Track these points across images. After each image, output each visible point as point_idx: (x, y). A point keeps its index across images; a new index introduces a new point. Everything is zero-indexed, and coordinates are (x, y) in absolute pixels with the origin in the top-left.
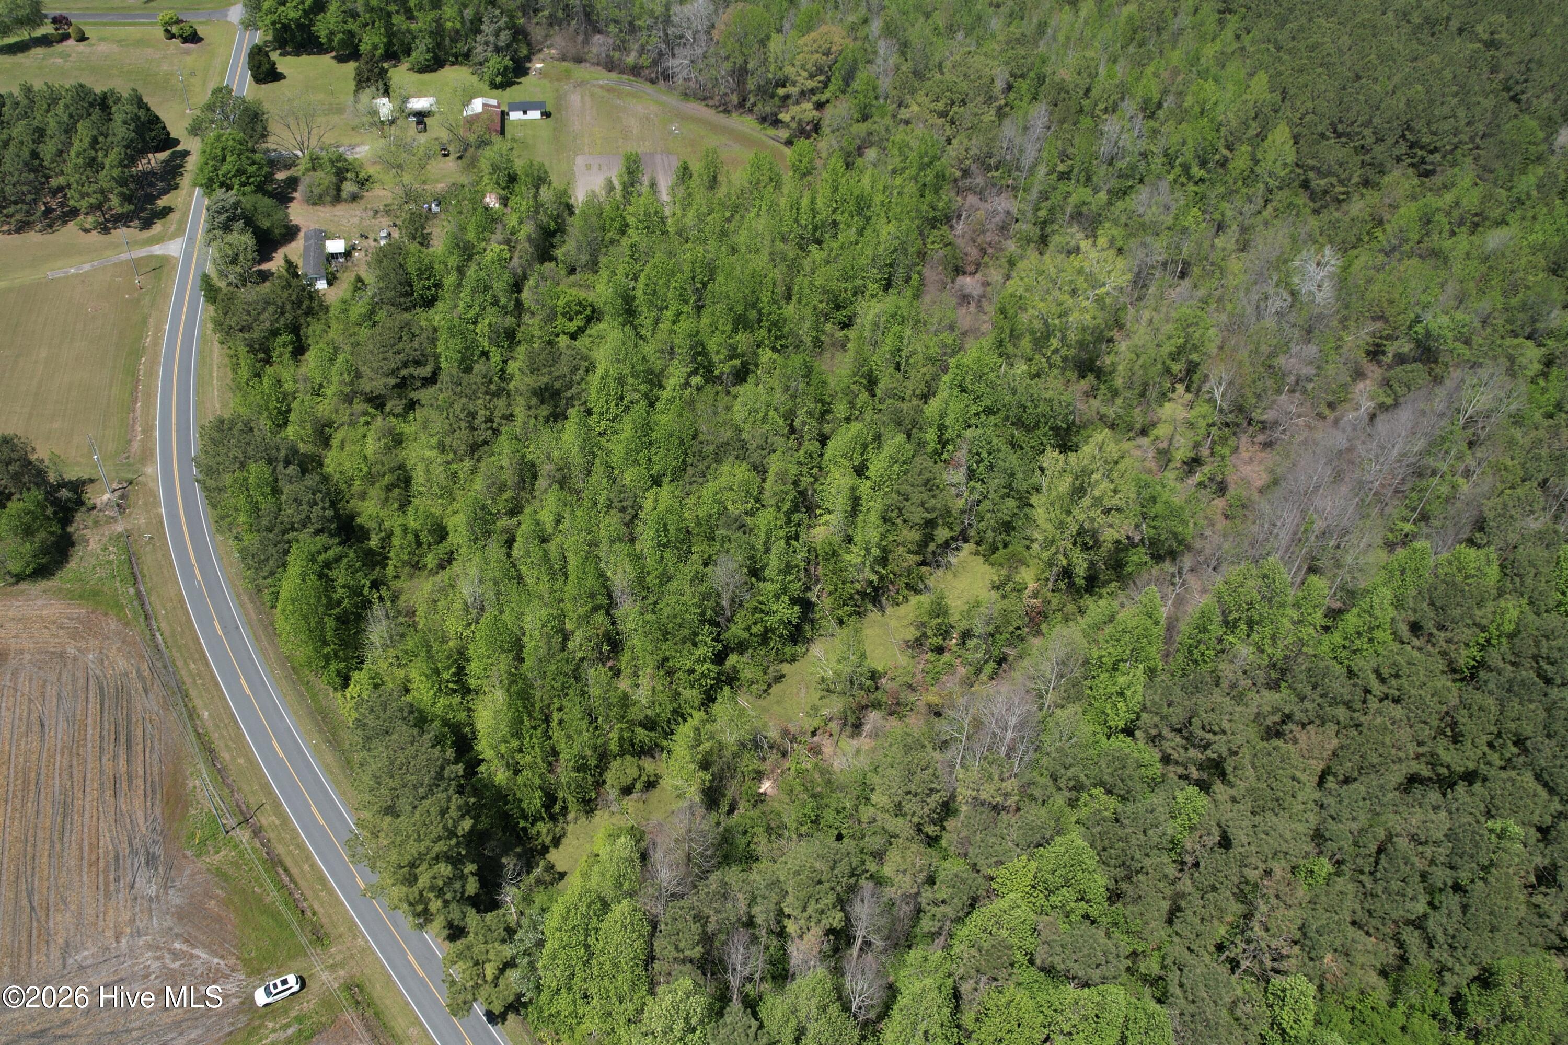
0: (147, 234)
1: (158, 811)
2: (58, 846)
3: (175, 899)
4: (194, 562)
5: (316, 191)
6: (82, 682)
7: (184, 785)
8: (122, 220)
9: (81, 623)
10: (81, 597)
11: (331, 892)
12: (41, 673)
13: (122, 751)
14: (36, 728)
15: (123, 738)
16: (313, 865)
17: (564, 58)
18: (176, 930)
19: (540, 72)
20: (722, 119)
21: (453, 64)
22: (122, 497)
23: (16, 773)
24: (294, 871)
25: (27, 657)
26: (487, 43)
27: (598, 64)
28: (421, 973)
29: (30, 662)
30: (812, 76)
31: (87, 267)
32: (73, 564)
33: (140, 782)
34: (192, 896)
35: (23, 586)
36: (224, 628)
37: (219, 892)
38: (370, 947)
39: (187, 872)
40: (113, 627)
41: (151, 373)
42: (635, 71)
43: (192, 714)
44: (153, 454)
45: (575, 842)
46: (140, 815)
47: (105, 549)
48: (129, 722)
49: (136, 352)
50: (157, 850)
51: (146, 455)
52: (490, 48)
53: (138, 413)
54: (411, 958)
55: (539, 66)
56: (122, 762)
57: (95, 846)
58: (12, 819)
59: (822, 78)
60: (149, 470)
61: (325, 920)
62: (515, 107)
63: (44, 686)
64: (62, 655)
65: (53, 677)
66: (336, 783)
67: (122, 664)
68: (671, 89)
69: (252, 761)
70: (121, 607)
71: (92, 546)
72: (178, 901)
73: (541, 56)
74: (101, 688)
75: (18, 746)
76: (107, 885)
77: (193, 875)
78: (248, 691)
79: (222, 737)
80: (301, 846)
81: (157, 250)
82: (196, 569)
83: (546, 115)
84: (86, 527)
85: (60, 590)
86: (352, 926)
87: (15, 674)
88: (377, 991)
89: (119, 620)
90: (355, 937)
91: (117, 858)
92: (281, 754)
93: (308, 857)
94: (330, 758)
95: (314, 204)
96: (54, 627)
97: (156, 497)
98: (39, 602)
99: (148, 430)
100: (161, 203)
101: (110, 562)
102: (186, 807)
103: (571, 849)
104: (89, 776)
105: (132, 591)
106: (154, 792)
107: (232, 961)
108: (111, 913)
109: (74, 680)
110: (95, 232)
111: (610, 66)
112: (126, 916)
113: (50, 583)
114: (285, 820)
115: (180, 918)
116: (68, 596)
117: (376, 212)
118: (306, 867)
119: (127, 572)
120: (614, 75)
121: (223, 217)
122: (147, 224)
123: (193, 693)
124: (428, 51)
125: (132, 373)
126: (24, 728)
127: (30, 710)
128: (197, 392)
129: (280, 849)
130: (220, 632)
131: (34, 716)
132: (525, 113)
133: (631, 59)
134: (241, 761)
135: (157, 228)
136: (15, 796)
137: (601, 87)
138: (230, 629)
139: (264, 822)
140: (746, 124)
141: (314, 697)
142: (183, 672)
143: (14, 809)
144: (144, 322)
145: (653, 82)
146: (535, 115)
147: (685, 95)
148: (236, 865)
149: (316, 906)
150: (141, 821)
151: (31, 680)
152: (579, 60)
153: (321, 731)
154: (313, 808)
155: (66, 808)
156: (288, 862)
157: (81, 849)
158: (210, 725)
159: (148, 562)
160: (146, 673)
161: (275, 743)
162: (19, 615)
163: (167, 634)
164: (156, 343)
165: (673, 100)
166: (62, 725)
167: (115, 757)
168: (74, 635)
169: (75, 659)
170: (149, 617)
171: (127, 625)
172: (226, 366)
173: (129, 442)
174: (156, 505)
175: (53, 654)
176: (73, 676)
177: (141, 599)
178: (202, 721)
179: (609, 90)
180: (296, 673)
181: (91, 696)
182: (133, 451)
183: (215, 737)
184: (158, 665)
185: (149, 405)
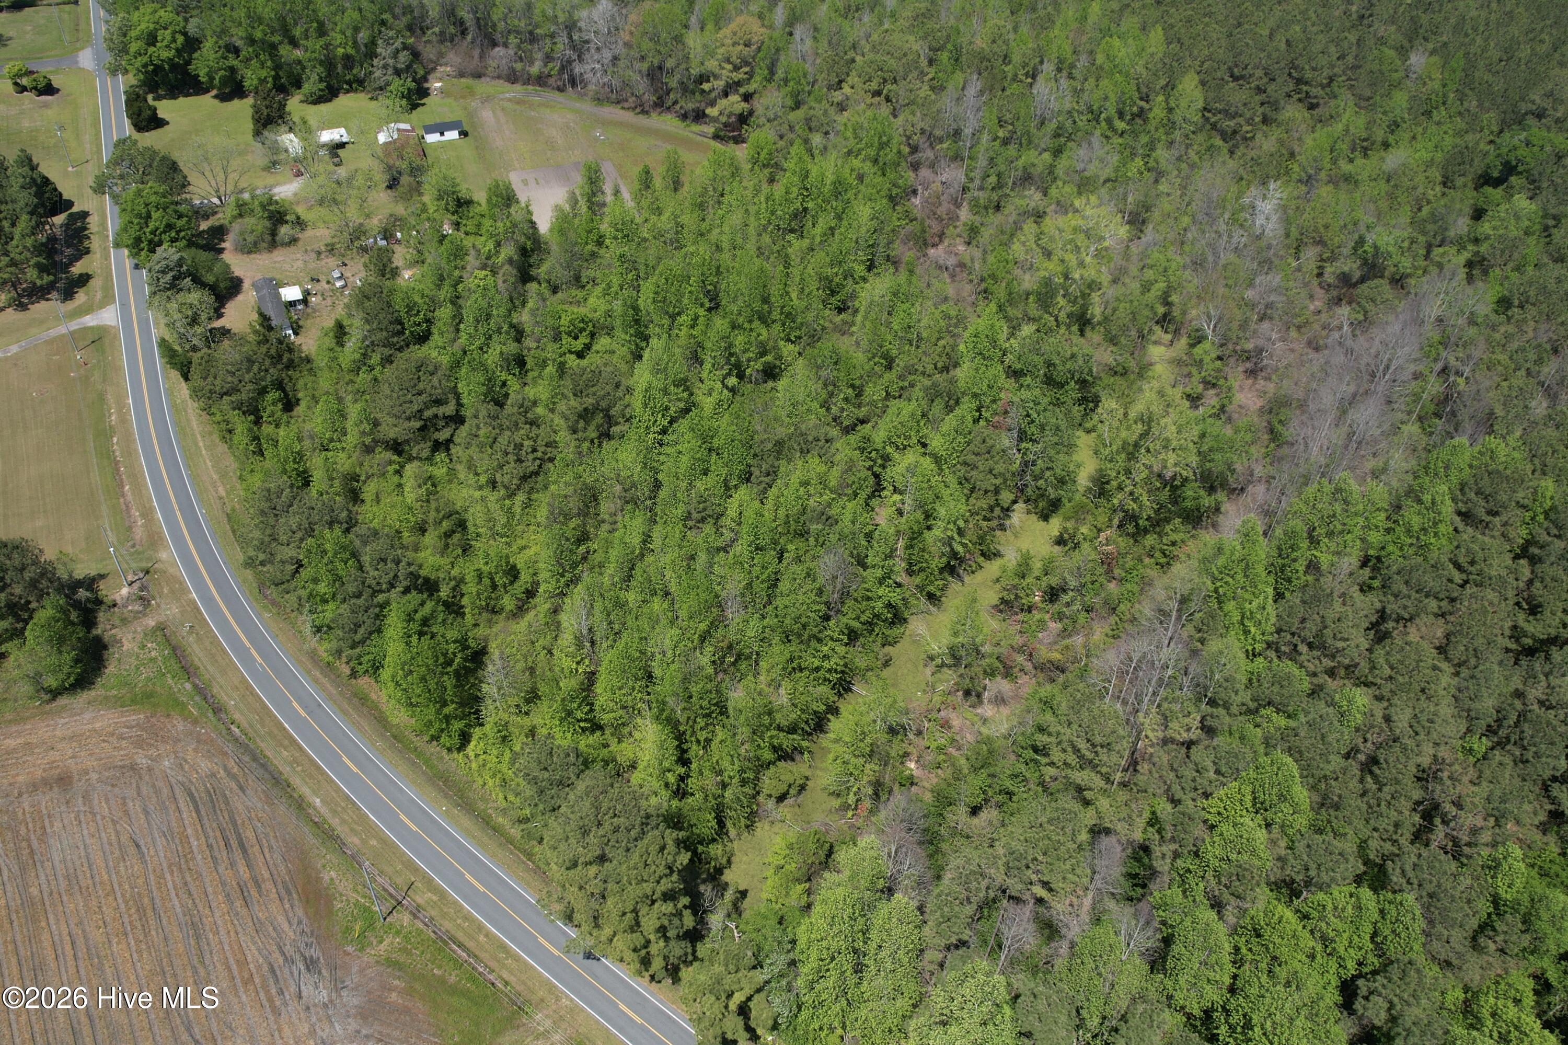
0: (71, 305)
1: (300, 912)
2: (202, 972)
3: (351, 1000)
4: (248, 645)
5: (250, 239)
6: (166, 791)
7: (319, 879)
8: (38, 293)
9: (143, 729)
10: (134, 702)
11: (517, 959)
12: (116, 790)
13: (238, 855)
14: (132, 850)
15: (234, 843)
16: (488, 935)
17: (461, 75)
18: (364, 1032)
19: (441, 91)
20: (642, 120)
21: (348, 92)
22: (142, 589)
23: (126, 902)
24: (470, 944)
25: (94, 776)
26: (385, 67)
27: (499, 77)
28: (639, 1020)
29: (99, 781)
30: (736, 68)
31: (14, 349)
32: (111, 669)
33: (269, 885)
34: (369, 992)
35: (63, 701)
36: (305, 708)
37: (396, 982)
38: (577, 1005)
39: (355, 969)
40: (180, 727)
41: (129, 452)
42: (541, 81)
43: (300, 805)
44: (162, 538)
45: (745, 858)
46: (281, 919)
47: (144, 647)
48: (235, 825)
49: (104, 434)
50: (314, 952)
51: (155, 540)
52: (390, 71)
53: (130, 497)
54: (622, 1007)
55: (438, 85)
56: (242, 868)
57: (243, 963)
58: (139, 952)
59: (747, 69)
60: (163, 555)
61: (520, 988)
62: (430, 129)
63: (124, 804)
64: (133, 768)
65: (131, 792)
66: (482, 846)
67: (205, 765)
68: (582, 96)
69: (384, 841)
70: (183, 706)
71: (127, 646)
72: (355, 1001)
73: (438, 75)
74: (191, 795)
75: (117, 873)
76: (271, 1000)
77: (362, 971)
78: (355, 769)
79: (344, 821)
80: (467, 917)
81: (90, 321)
82: (254, 652)
83: (463, 134)
84: (114, 627)
85: (106, 698)
86: (551, 988)
87: (86, 797)
89: (185, 719)
90: (558, 999)
91: (272, 970)
92: (414, 828)
93: (480, 927)
94: (466, 822)
95: (249, 252)
96: (113, 740)
97: (182, 583)
98: (88, 716)
99: (147, 513)
100: (77, 269)
101: (152, 660)
102: (329, 900)
103: (743, 867)
104: (210, 890)
105: (188, 686)
106: (289, 893)
108: (286, 1030)
109: (157, 792)
110: (10, 310)
111: (512, 78)
112: (305, 1028)
113: (92, 693)
114: (443, 895)
115: (364, 1018)
116: (118, 703)
117: (319, 253)
118: (482, 938)
119: (176, 667)
120: (518, 87)
121: (168, 277)
122: (68, 295)
123: (296, 781)
124: (321, 80)
125: (106, 454)
126: (117, 853)
127: (117, 833)
128: (188, 467)
129: (447, 925)
130: (303, 714)
131: (124, 838)
132: (442, 134)
133: (535, 69)
134: (374, 842)
135: (81, 297)
136: (133, 927)
137: (509, 100)
138: (313, 708)
139: (419, 900)
140: (668, 122)
141: (427, 762)
142: (277, 761)
143: (139, 942)
144: (101, 398)
145: (561, 89)
146: (452, 135)
147: (599, 100)
148: (404, 950)
149: (505, 975)
150: (285, 926)
151: (107, 800)
152: (478, 76)
153: (446, 796)
154: (468, 876)
155: (196, 929)
156: (460, 936)
157: (229, 968)
158: (324, 811)
159: (197, 653)
160: (235, 770)
161: (402, 817)
162: (69, 733)
163: (245, 724)
164: (124, 420)
165: (587, 106)
166: (160, 842)
167: (232, 864)
168: (139, 744)
169: (150, 769)
170: (218, 710)
171: (195, 722)
172: (211, 434)
173: (130, 528)
174: (185, 590)
175: (123, 767)
176: (154, 786)
177: (202, 692)
178: (315, 808)
179: (519, 103)
180: (399, 741)
181: (182, 805)
182: (138, 537)
183: (335, 822)
184: (246, 758)
185: (138, 487)
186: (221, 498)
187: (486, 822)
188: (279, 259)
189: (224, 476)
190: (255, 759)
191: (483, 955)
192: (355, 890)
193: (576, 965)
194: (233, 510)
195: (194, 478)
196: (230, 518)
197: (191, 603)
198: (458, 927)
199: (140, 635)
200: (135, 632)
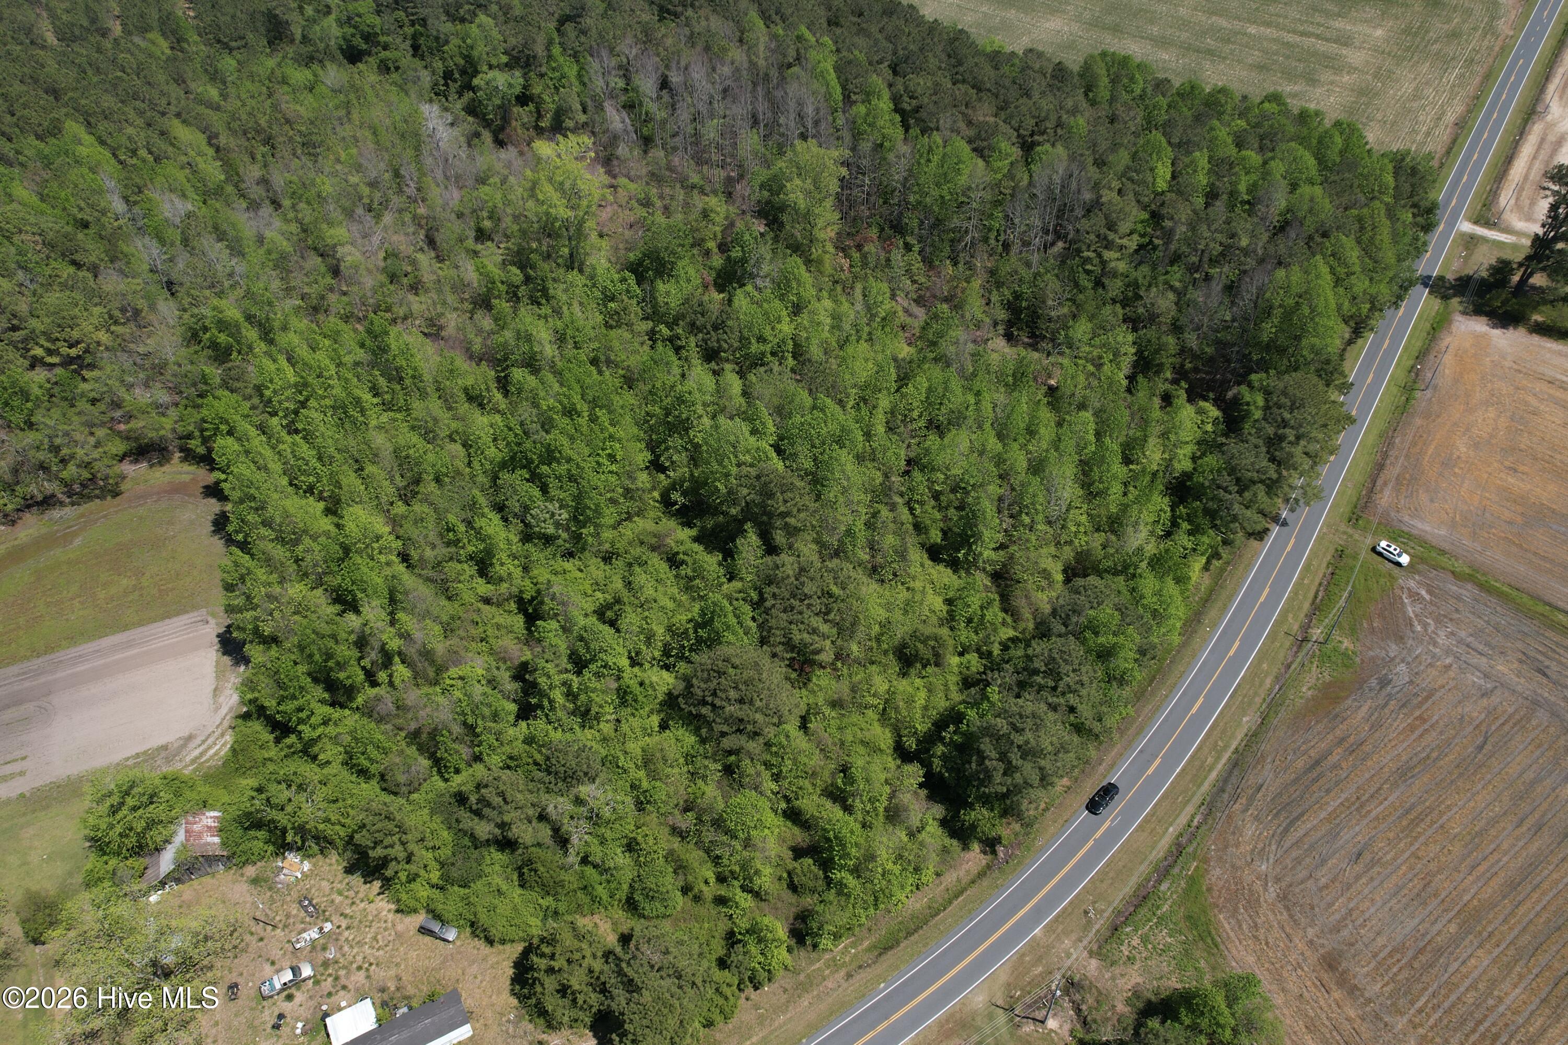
1: (1349, 702)
2: (1434, 755)
3: (1393, 649)
4: (1091, 842)
6: (1295, 853)
7: (1314, 698)
9: (1236, 910)
11: (1309, 560)
12: (1315, 902)
14: (1367, 857)
15: (1314, 774)
16: (1302, 578)
18: (1410, 634)
22: (1041, 1006)
23: (1416, 838)
24: (1313, 589)
25: (1311, 932)
29: (1312, 924)
33: (1338, 732)
34: (1382, 639)
36: (1150, 763)
37: (1365, 625)
39: (1371, 653)
40: (1218, 872)
43: (1253, 737)
48: (1297, 779)
50: (1374, 682)
56: (1334, 758)
57: (1412, 728)
58: (1449, 808)
60: (979, 1002)
63: (1326, 886)
64: (1283, 897)
65: (1312, 884)
66: (1229, 598)
67: (1250, 830)
69: (1258, 661)
70: (1192, 881)
71: (1136, 979)
72: (1394, 647)
74: (1286, 830)
75: (1395, 859)
76: (1427, 699)
77: (1369, 648)
78: (1201, 700)
79: (1256, 694)
80: (1295, 592)
82: (1098, 834)
84: (1115, 1008)
86: (1320, 539)
87: (1336, 929)
89: (1206, 871)
90: (1324, 536)
91: (1404, 706)
92: (1237, 643)
93: (1298, 584)
94: (1213, 613)
96: (1261, 934)
97: (1022, 955)
101: (1143, 942)
102: (1326, 685)
104: (1367, 776)
105: (1164, 887)
106: (1336, 716)
107: (1397, 591)
108: (1440, 682)
109: (1298, 861)
112: (1433, 672)
115: (1402, 638)
118: (1306, 582)
119: (1143, 911)
123: (1234, 743)
126: (1377, 869)
127: (1358, 878)
129: (1306, 606)
130: (1158, 761)
131: (1358, 868)
134: (1264, 666)
136: (1433, 823)
138: (1149, 754)
139: (1296, 627)
143: (1441, 814)
150: (1365, 709)
151: (1330, 905)
154: (1260, 601)
155: (1404, 773)
157: (1421, 736)
158: (1252, 712)
160: (1243, 801)
166: (1346, 835)
167: (1336, 767)
168: (1253, 903)
169: (1278, 880)
170: (1180, 844)
171: (1206, 860)
174: (1035, 944)
175: (1287, 908)
176: (1293, 868)
177: (1163, 871)
178: (1253, 722)
181: (1300, 833)
183: (1257, 700)
189: (804, 986)
190: (1223, 789)
191: (1317, 580)
192: (1309, 669)
193: (1295, 529)
194: (869, 949)
196: (887, 949)
197: (1049, 929)
198: (1305, 597)
199: (1117, 970)
200: (1113, 978)
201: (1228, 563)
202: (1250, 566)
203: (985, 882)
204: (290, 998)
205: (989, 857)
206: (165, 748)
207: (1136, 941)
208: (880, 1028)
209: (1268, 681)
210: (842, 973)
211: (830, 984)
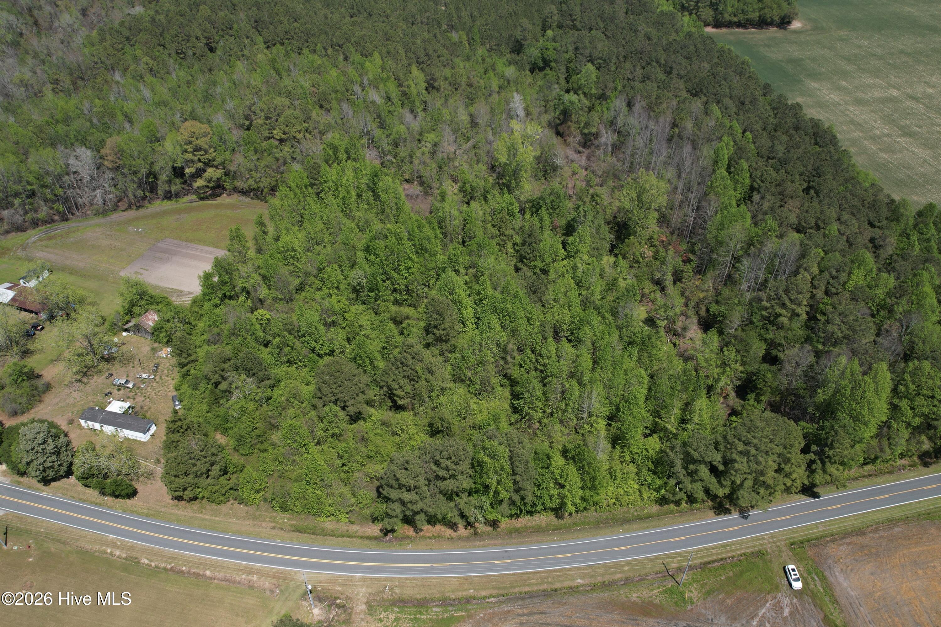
1: (652, 621)
3: (722, 621)
4: (429, 565)
7: (634, 603)
11: (733, 543)
16: (714, 548)
18: (744, 622)
20: (146, 211)
22: (322, 601)
24: (714, 558)
28: (789, 517)
34: (721, 610)
36: (503, 558)
37: (721, 597)
38: (771, 534)
39: (703, 611)
41: (170, 558)
42: (50, 220)
43: (574, 590)
44: (285, 573)
47: (380, 620)
49: (128, 565)
50: (682, 624)
51: (281, 577)
54: (779, 519)
60: (303, 578)
61: (750, 551)
66: (654, 528)
68: (85, 216)
69: (629, 564)
70: (452, 618)
72: (724, 619)
77: (705, 608)
78: (569, 555)
79: (602, 575)
80: (699, 551)
82: (437, 564)
83: (50, 270)
86: (757, 539)
88: (798, 537)
89: (465, 622)
90: (764, 539)
92: (628, 547)
93: (707, 549)
94: (635, 526)
97: (339, 577)
99: (248, 571)
101: (397, 620)
102: (651, 603)
105: (437, 610)
106: (634, 620)
107: (769, 597)
111: (20, 228)
114: (678, 555)
115: (735, 620)
117: (80, 381)
118: (714, 551)
119: (413, 609)
123: (557, 585)
125: (155, 572)
128: (224, 532)
129: (697, 562)
130: (508, 562)
132: (38, 277)
134: (626, 568)
139: (674, 566)
140: (164, 205)
141: (584, 523)
142: (535, 588)
144: (83, 552)
145: (65, 220)
148: (703, 586)
149: (738, 553)
153: (613, 527)
154: (673, 540)
156: (707, 560)
158: (589, 581)
159: (413, 593)
160: (526, 611)
161: (616, 549)
163: (494, 592)
164: (127, 548)
170: (468, 600)
171: (470, 618)
172: (202, 507)
173: (251, 587)
174: (351, 579)
177: (445, 602)
178: (582, 586)
179: (50, 239)
180: (560, 529)
182: (267, 585)
183: (600, 579)
184: (520, 603)
185: (213, 566)
186: (274, 528)
187: (640, 519)
188: (57, 400)
189: (254, 517)
190: (523, 599)
191: (723, 556)
192: (652, 590)
193: (748, 524)
194: (292, 525)
195: (239, 533)
196: (299, 531)
197: (364, 579)
198: (702, 557)
199: (369, 618)
200: (362, 620)
201: (679, 512)
202: (692, 521)
203: (366, 542)
204: (119, 390)
205: (382, 534)
206: (181, 291)
207: (392, 616)
208: (257, 553)
209: (618, 576)
210: (273, 525)
211: (264, 524)
